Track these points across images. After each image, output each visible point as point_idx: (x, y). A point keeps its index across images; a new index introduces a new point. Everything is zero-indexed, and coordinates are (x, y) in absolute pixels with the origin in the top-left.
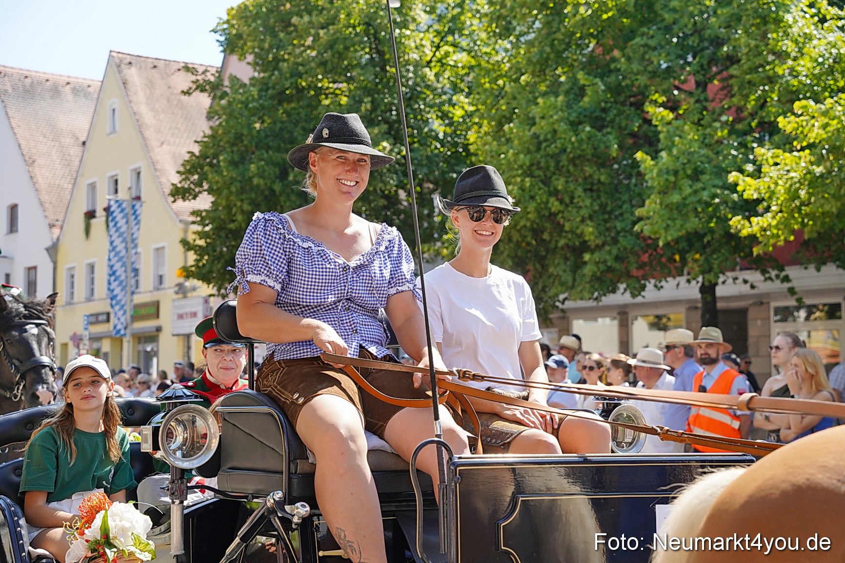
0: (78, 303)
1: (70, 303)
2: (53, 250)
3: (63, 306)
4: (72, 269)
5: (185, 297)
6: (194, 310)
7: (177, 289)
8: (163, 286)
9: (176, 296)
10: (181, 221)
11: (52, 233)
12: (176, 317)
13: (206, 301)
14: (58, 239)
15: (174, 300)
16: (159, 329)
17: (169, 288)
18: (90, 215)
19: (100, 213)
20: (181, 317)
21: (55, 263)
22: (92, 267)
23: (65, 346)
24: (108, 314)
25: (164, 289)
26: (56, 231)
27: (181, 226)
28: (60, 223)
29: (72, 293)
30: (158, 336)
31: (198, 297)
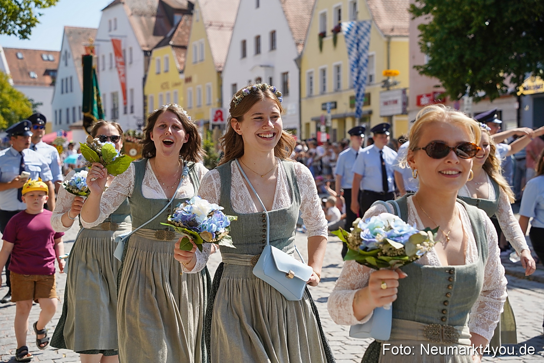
0: (316, 96)
1: (310, 96)
2: (299, 61)
3: (306, 98)
4: (311, 73)
5: (388, 90)
6: (395, 98)
7: (383, 84)
8: (373, 82)
9: (382, 90)
10: (385, 36)
11: (297, 49)
12: (382, 104)
13: (404, 91)
14: (302, 53)
15: (381, 92)
16: (370, 113)
17: (377, 84)
18: (323, 35)
19: (329, 33)
20: (386, 104)
21: (300, 69)
22: (324, 72)
23: (308, 125)
24: (335, 103)
25: (373, 84)
26: (300, 48)
27: (385, 39)
28: (302, 42)
29: (311, 90)
30: (369, 118)
31: (398, 89)
